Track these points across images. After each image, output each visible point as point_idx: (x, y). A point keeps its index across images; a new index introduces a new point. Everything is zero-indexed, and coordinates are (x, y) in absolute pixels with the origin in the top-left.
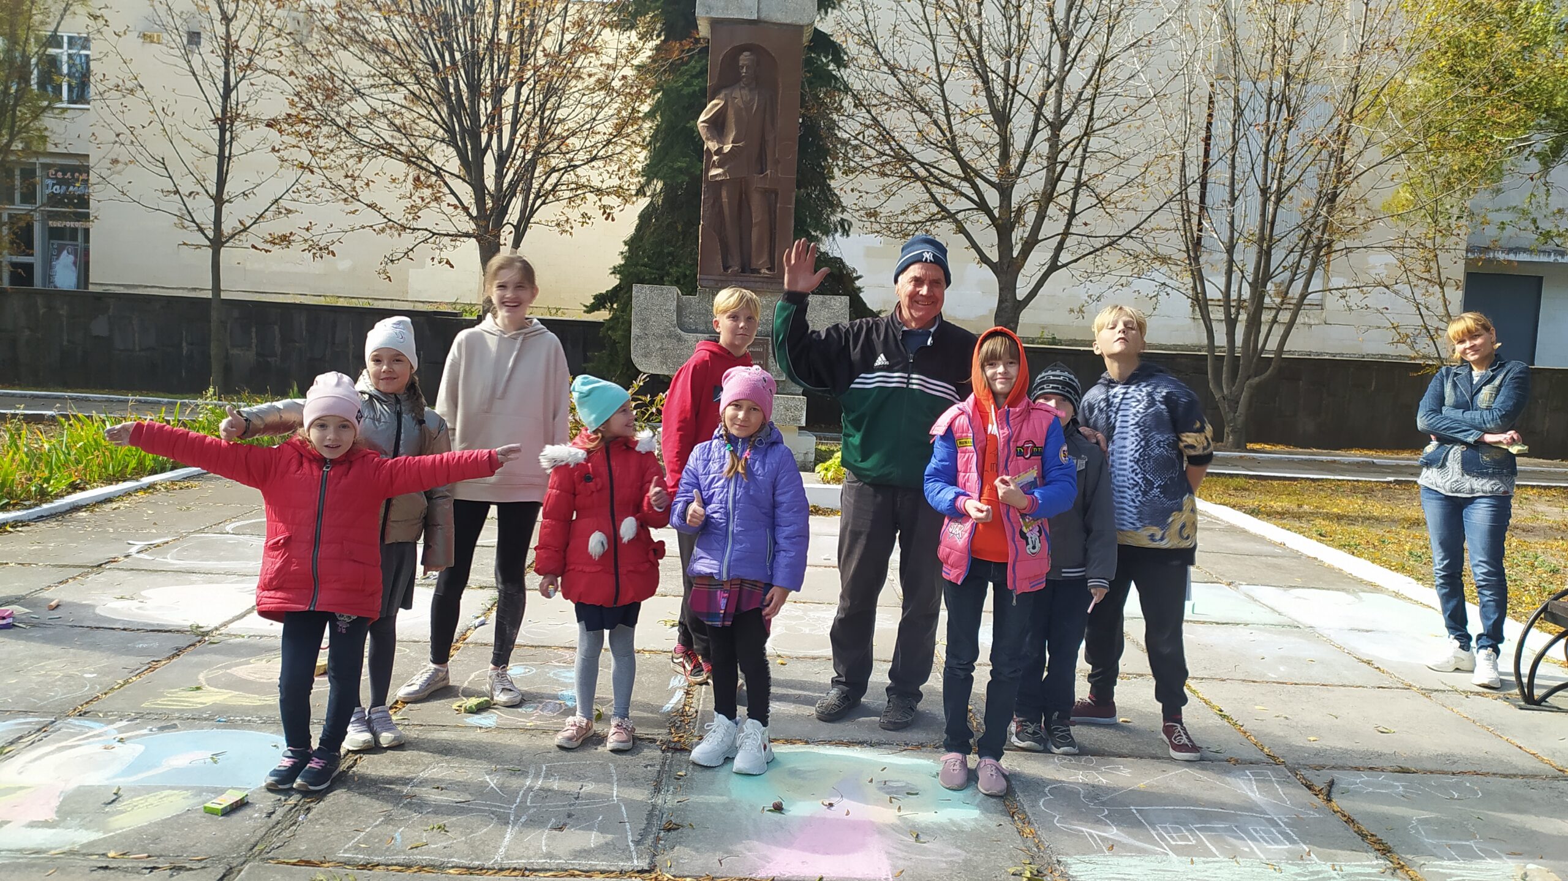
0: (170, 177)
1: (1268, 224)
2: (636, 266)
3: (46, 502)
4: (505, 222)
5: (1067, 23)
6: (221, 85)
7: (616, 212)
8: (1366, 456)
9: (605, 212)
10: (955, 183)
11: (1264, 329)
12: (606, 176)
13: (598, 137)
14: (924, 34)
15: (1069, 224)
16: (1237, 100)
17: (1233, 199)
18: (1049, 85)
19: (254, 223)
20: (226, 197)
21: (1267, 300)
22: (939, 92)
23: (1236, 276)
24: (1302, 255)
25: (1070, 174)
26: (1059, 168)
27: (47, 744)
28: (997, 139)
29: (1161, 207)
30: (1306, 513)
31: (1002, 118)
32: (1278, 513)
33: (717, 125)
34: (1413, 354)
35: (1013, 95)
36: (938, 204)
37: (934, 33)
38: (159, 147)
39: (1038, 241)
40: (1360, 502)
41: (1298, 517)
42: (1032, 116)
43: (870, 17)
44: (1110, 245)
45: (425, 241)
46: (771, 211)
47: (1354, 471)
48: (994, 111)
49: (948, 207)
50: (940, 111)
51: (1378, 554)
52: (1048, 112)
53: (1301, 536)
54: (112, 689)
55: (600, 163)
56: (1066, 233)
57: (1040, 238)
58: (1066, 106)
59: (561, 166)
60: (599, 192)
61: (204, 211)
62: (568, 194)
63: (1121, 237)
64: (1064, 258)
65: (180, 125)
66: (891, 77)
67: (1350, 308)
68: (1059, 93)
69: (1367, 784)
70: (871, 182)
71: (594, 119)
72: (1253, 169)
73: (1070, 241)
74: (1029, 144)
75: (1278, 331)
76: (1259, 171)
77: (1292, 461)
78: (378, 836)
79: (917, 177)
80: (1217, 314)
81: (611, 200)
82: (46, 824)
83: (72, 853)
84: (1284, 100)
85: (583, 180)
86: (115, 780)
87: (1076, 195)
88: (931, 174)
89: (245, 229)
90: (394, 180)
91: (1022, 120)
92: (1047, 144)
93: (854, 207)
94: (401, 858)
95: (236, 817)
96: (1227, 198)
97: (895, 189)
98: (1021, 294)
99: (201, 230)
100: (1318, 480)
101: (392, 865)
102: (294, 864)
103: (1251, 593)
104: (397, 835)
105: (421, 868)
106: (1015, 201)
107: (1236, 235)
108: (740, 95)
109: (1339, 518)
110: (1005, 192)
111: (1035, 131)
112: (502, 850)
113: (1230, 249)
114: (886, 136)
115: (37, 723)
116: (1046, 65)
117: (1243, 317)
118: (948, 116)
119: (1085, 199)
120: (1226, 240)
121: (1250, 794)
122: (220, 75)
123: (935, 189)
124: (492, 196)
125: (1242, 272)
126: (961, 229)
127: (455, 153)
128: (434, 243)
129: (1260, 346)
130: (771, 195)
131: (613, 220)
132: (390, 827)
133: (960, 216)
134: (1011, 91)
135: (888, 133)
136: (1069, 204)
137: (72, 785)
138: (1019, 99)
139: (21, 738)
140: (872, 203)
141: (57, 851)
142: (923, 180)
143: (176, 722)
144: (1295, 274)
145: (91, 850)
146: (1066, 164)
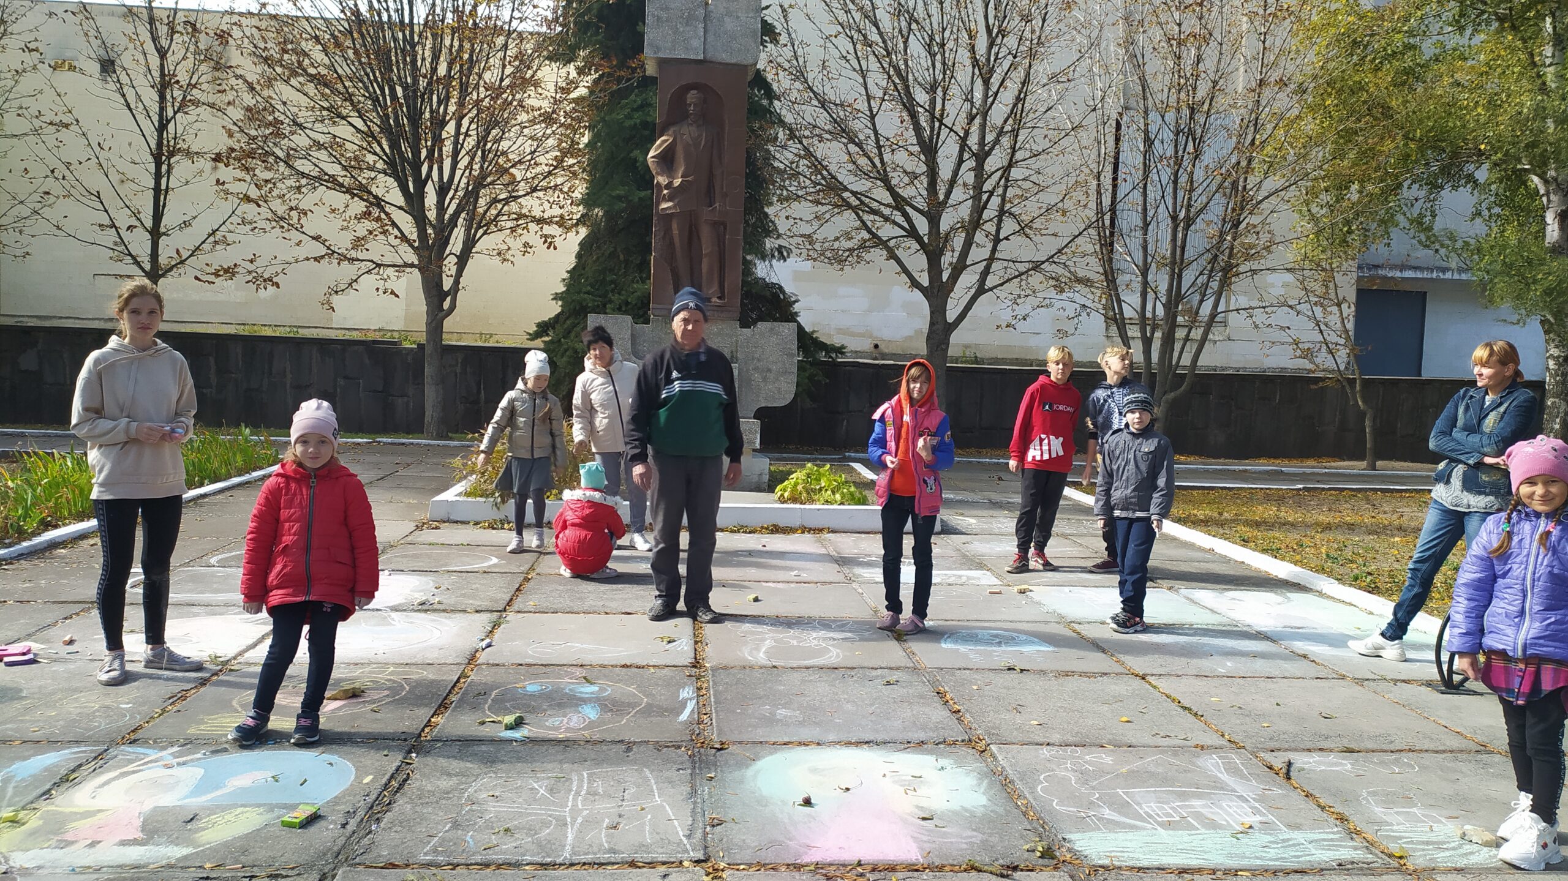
0: (106, 211)
1: (1179, 247)
2: (579, 293)
3: (24, 540)
4: (447, 252)
5: (988, 60)
6: (156, 118)
7: (558, 241)
8: (1273, 465)
9: (545, 242)
10: (887, 211)
11: (1177, 346)
12: (547, 205)
13: (539, 169)
14: (855, 70)
15: (994, 250)
16: (1146, 132)
17: (1146, 225)
18: (971, 118)
19: (191, 255)
20: (162, 230)
21: (1180, 319)
22: (869, 124)
23: (1151, 296)
24: (1210, 277)
25: (995, 201)
26: (985, 197)
27: (109, 770)
28: (924, 168)
29: (1080, 234)
30: (1226, 520)
31: (929, 149)
32: (1202, 521)
33: (667, 159)
34: (1311, 367)
35: (940, 128)
36: (869, 231)
37: (864, 68)
38: (96, 181)
39: (965, 267)
40: (1275, 509)
41: (1221, 524)
42: (957, 148)
43: (800, 52)
44: (1033, 269)
45: (369, 272)
46: (720, 242)
47: (1266, 480)
48: (921, 141)
49: (880, 233)
50: (870, 142)
51: (1298, 557)
52: (973, 141)
53: (1227, 542)
54: (152, 717)
55: (541, 194)
56: (991, 259)
57: (968, 263)
58: (990, 137)
59: (502, 197)
60: (540, 221)
61: (140, 244)
62: (509, 224)
63: (1043, 262)
64: (990, 281)
65: (115, 160)
66: (822, 110)
67: (1256, 326)
68: (983, 127)
69: (1319, 763)
70: (803, 209)
71: (535, 151)
72: (1163, 197)
73: (995, 266)
74: (956, 173)
75: (1191, 348)
76: (1169, 200)
77: (1207, 471)
78: (451, 840)
79: (849, 206)
80: (1133, 332)
81: (552, 230)
82: (135, 842)
83: (170, 866)
84: (1191, 133)
85: (524, 211)
86: (188, 801)
87: (1000, 221)
88: (862, 203)
89: (182, 262)
90: (333, 211)
91: (948, 151)
92: (972, 173)
93: (788, 233)
94: (478, 858)
95: (313, 829)
96: (1140, 224)
97: (827, 216)
98: (951, 316)
99: (137, 263)
100: (1233, 488)
101: (471, 864)
102: (382, 868)
103: (1191, 596)
104: (468, 838)
105: (499, 866)
106: (944, 227)
107: (1149, 259)
108: (688, 131)
109: (1257, 524)
110: (934, 220)
111: (960, 162)
112: (568, 848)
113: (1144, 272)
114: (818, 166)
115: (92, 751)
116: (969, 99)
117: (1158, 334)
118: (879, 147)
119: (1009, 226)
120: (1140, 264)
121: (1219, 775)
122: (155, 108)
123: (866, 217)
124: (434, 227)
125: (1155, 293)
126: (892, 256)
127: (396, 184)
128: (378, 273)
129: (1174, 363)
130: (719, 226)
131: (555, 248)
132: (460, 832)
133: (892, 243)
134: (937, 124)
135: (820, 163)
136: (993, 230)
137: (148, 806)
138: (944, 132)
139: (80, 765)
140: (807, 229)
141: (156, 865)
142: (854, 209)
143: (227, 746)
144: (1205, 295)
145: (188, 864)
146: (991, 193)
